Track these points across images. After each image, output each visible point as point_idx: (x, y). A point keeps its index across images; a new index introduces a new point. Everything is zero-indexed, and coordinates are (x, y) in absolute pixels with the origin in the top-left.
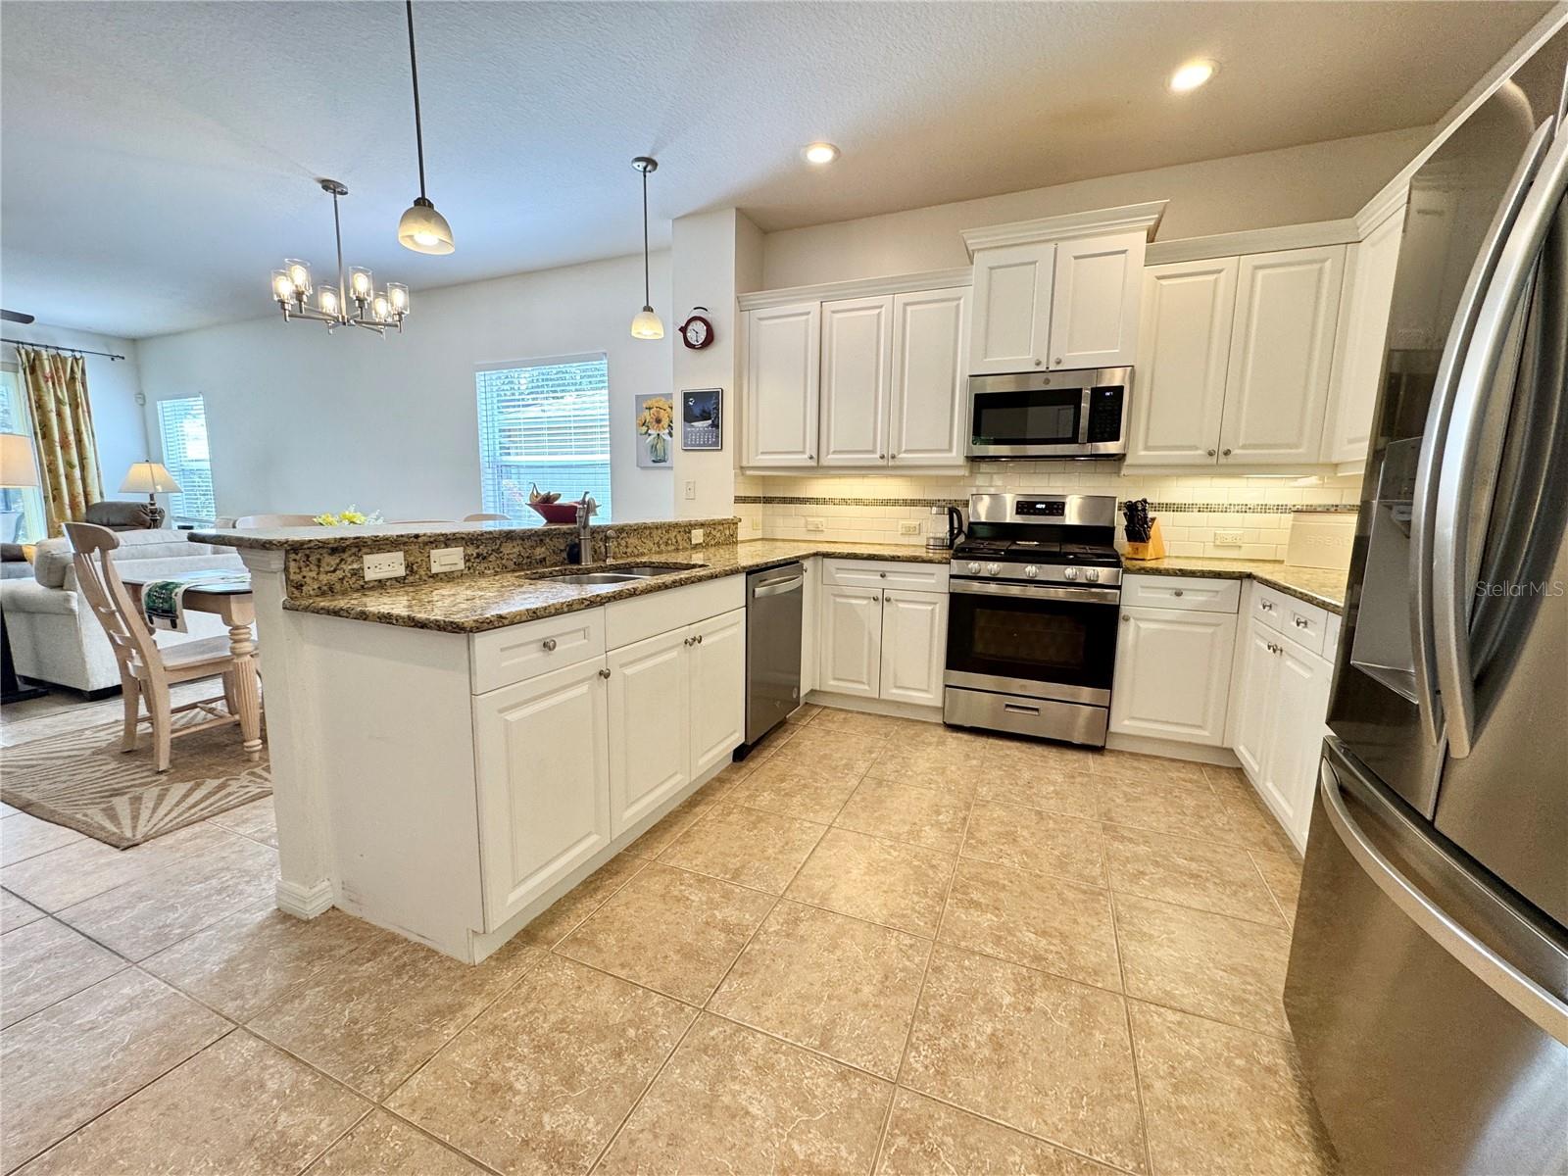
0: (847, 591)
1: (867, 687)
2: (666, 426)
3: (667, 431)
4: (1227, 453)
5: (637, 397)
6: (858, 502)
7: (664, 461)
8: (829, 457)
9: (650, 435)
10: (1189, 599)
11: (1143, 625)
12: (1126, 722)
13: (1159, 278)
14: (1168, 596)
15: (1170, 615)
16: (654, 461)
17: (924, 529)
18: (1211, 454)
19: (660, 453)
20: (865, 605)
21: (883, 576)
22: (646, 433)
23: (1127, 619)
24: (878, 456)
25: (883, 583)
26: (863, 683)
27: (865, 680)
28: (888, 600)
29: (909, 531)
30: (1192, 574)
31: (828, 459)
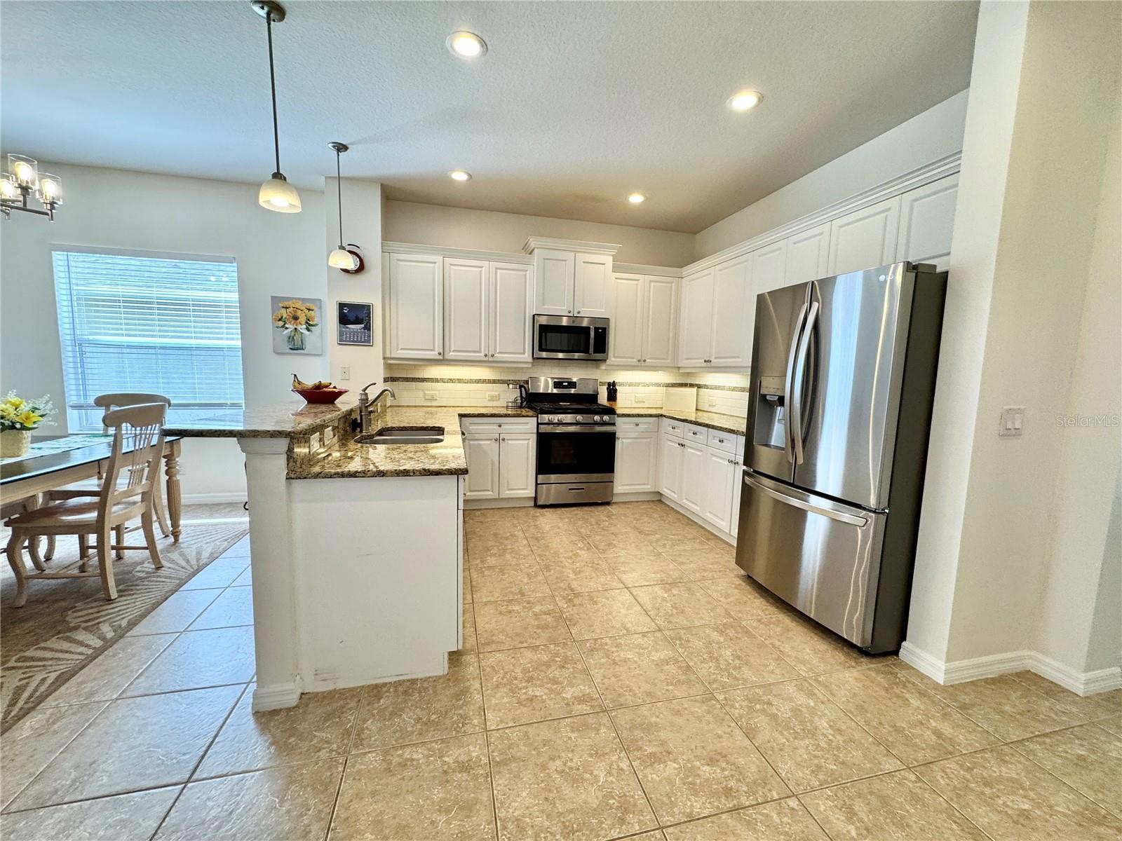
0: (477, 436)
1: (491, 493)
2: (304, 322)
3: (305, 326)
4: (645, 361)
5: (273, 298)
6: (460, 381)
7: (302, 349)
8: (451, 353)
9: (287, 328)
10: (641, 426)
11: (624, 441)
12: (620, 488)
13: (616, 278)
14: (632, 426)
15: (635, 435)
16: (291, 349)
17: (501, 397)
18: (639, 361)
19: (298, 344)
20: (489, 444)
21: (500, 426)
22: (283, 326)
23: (618, 439)
24: (483, 354)
25: (500, 430)
26: (488, 490)
27: (489, 489)
28: (503, 440)
29: (492, 399)
30: (642, 416)
31: (451, 355)
